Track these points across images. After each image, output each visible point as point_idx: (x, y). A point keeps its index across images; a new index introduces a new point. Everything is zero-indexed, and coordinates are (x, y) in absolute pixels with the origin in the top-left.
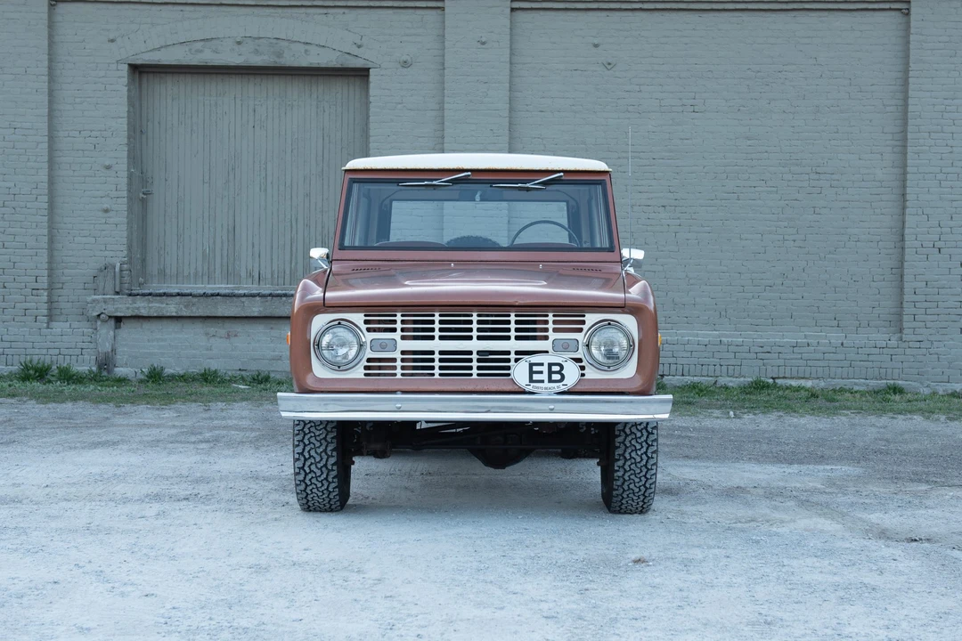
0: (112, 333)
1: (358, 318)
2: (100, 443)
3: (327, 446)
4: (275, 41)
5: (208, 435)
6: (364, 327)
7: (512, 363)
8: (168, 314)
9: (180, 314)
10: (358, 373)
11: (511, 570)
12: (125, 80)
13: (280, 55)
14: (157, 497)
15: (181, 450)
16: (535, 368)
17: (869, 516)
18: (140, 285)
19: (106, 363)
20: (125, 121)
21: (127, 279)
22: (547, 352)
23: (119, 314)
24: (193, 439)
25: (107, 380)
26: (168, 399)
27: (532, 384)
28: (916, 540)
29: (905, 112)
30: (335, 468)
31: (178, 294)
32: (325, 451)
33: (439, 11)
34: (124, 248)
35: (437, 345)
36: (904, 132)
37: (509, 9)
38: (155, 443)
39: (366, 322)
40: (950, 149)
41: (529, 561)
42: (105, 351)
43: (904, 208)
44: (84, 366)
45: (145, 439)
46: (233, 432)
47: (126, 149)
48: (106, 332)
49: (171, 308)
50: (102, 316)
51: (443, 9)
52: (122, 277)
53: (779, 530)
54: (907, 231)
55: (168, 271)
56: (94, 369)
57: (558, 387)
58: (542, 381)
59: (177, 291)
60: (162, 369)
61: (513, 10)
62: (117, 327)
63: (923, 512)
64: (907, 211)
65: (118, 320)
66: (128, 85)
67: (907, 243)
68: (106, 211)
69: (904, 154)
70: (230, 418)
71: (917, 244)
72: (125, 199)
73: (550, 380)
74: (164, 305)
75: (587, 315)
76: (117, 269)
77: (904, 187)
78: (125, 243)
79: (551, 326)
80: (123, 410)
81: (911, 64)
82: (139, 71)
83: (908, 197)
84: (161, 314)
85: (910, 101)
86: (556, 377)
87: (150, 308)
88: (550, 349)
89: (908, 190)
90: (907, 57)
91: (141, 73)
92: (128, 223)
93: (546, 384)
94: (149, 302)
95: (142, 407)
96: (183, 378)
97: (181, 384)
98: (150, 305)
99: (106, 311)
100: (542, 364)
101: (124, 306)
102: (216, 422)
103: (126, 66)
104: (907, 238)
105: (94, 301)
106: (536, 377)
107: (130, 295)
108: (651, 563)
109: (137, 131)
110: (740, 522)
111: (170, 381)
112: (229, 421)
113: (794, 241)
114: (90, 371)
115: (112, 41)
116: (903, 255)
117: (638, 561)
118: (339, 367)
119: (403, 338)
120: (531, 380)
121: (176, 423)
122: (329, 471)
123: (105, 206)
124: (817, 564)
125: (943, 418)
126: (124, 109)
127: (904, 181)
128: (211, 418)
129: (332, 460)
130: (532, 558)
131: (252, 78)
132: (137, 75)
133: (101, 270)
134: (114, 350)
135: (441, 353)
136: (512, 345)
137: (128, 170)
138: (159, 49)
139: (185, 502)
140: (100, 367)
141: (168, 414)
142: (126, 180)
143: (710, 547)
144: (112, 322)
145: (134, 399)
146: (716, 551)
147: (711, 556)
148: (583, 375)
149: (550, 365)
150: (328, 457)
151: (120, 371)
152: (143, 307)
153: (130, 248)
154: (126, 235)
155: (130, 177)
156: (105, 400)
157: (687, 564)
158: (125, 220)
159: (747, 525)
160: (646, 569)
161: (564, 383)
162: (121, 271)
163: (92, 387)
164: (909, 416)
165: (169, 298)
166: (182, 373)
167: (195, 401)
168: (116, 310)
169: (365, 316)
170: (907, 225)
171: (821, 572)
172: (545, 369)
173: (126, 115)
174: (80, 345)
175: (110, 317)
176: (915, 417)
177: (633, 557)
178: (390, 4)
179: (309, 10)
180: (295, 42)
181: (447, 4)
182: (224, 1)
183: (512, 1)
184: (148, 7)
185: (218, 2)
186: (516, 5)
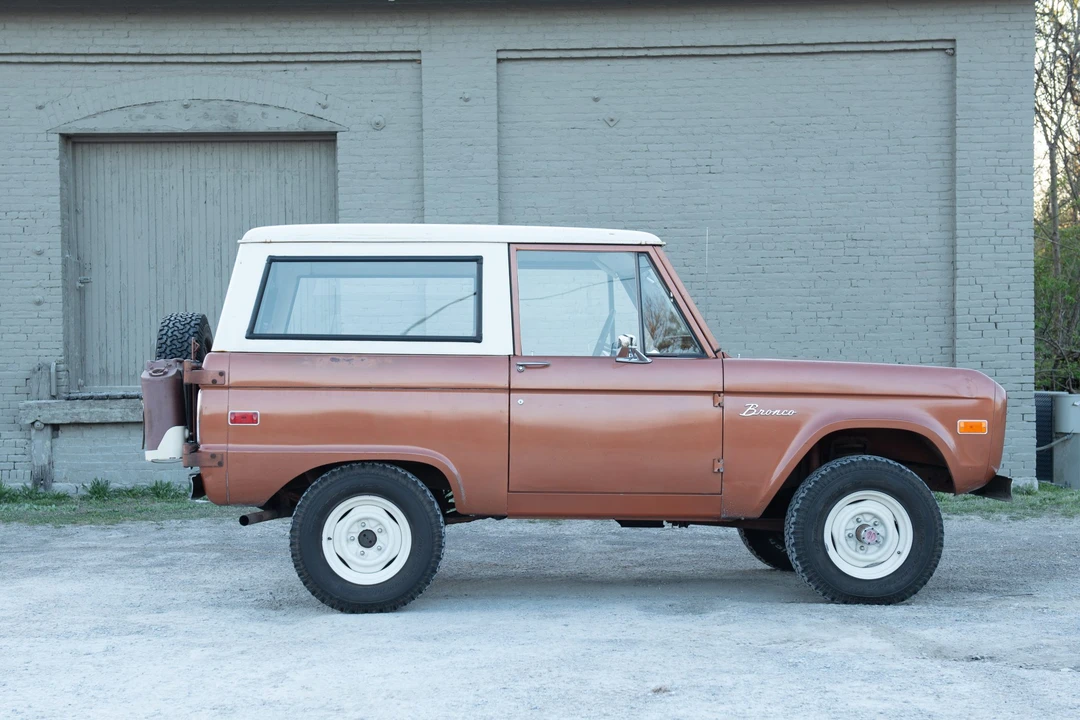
0: (48, 443)
2: (37, 570)
4: (228, 103)
5: (161, 557)
8: (113, 420)
9: (126, 419)
11: (513, 704)
12: (57, 153)
13: (233, 119)
14: (105, 630)
15: (132, 575)
17: (922, 633)
18: (79, 387)
19: (42, 478)
20: (58, 198)
21: (64, 381)
23: (56, 421)
24: (145, 562)
25: (44, 497)
26: (114, 518)
28: (977, 659)
29: (953, 168)
31: (124, 397)
33: (415, 65)
34: (60, 345)
36: (952, 190)
37: (495, 60)
38: (99, 570)
40: (1005, 209)
41: (533, 694)
42: (40, 464)
43: (954, 278)
44: (18, 482)
45: (90, 563)
46: (190, 554)
47: (60, 231)
48: (42, 441)
49: (116, 412)
50: (37, 423)
51: (419, 62)
52: (58, 378)
53: (821, 651)
54: (958, 304)
55: (111, 370)
56: (29, 485)
59: (122, 393)
60: (107, 483)
61: (499, 61)
62: (55, 436)
63: (985, 626)
64: (958, 281)
65: (56, 428)
66: (61, 158)
67: (959, 318)
68: (39, 303)
69: (953, 215)
70: (186, 538)
71: (970, 318)
72: (60, 290)
74: (108, 410)
76: (53, 370)
77: (954, 253)
78: (61, 339)
80: (64, 531)
81: (958, 113)
82: (72, 141)
83: (958, 264)
84: (104, 420)
85: (958, 155)
87: (92, 413)
89: (958, 257)
90: (953, 104)
91: (74, 143)
92: (64, 317)
94: (91, 406)
95: (85, 528)
96: (132, 493)
97: (129, 500)
98: (92, 410)
99: (41, 419)
101: (61, 412)
102: (170, 542)
103: (58, 136)
104: (958, 311)
105: (27, 406)
107: (68, 399)
108: (673, 693)
109: (72, 209)
110: (775, 643)
111: (116, 496)
112: (185, 542)
113: (829, 318)
114: (25, 488)
115: (40, 108)
116: (954, 331)
117: (658, 691)
121: (125, 545)
123: (38, 298)
124: (865, 689)
125: (1004, 517)
126: (55, 185)
127: (954, 246)
128: (165, 539)
130: (537, 690)
131: (202, 147)
132: (70, 146)
133: (34, 372)
134: (51, 463)
137: (63, 254)
138: (94, 116)
139: (137, 636)
140: (36, 483)
141: (115, 534)
142: (60, 267)
143: (741, 672)
144: (49, 431)
145: (74, 519)
146: (749, 677)
147: (742, 682)
151: (59, 487)
152: (83, 412)
153: (67, 345)
154: (61, 331)
155: (65, 263)
156: (43, 520)
157: (715, 693)
158: (61, 313)
159: (783, 646)
160: (669, 699)
162: (57, 371)
163: (27, 506)
164: (966, 516)
165: (113, 402)
166: (130, 487)
167: (146, 519)
168: (53, 416)
170: (958, 296)
171: (869, 698)
173: (59, 192)
174: (13, 458)
175: (46, 425)
176: (973, 517)
177: (653, 686)
178: (358, 57)
179: (266, 67)
180: (250, 103)
181: (424, 56)
182: (168, 59)
183: (498, 51)
184: (81, 68)
185: (161, 59)
186: (503, 55)
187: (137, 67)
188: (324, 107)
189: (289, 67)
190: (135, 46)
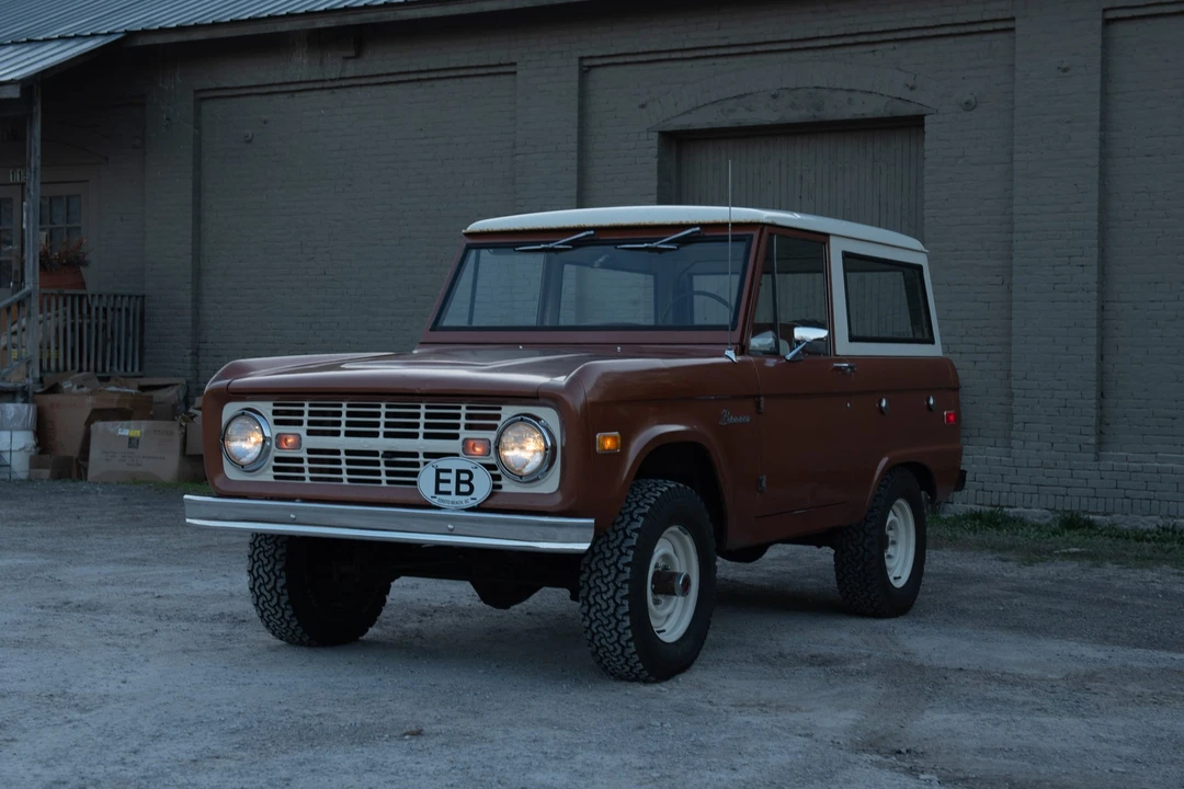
1: (266, 407)
3: (274, 565)
4: (815, 91)
6: (271, 418)
7: (421, 469)
10: (268, 475)
12: (654, 151)
13: (819, 107)
16: (443, 476)
22: (457, 455)
27: (439, 496)
30: (285, 591)
32: (272, 570)
33: (1008, 34)
35: (342, 442)
39: (275, 413)
51: (1013, 30)
57: (466, 502)
58: (449, 493)
61: (1107, 22)
66: (660, 156)
73: (458, 493)
75: (503, 407)
79: (463, 421)
82: (678, 139)
86: (464, 488)
88: (460, 452)
91: (680, 141)
93: (453, 497)
100: (449, 471)
106: (443, 487)
115: (643, 106)
118: (243, 467)
119: (310, 433)
120: (438, 491)
122: (279, 595)
126: (653, 185)
129: (281, 582)
132: (674, 145)
135: (348, 452)
136: (420, 445)
138: (689, 112)
148: (495, 487)
149: (459, 472)
150: (277, 578)
161: (473, 496)
169: (275, 405)
172: (452, 477)
178: (947, 30)
179: (853, 50)
180: (836, 89)
181: (1018, 23)
182: (758, 48)
183: (1105, 10)
184: (679, 64)
185: (750, 49)
186: (1111, 15)
187: (731, 60)
188: (912, 88)
189: (878, 47)
190: (724, 38)
